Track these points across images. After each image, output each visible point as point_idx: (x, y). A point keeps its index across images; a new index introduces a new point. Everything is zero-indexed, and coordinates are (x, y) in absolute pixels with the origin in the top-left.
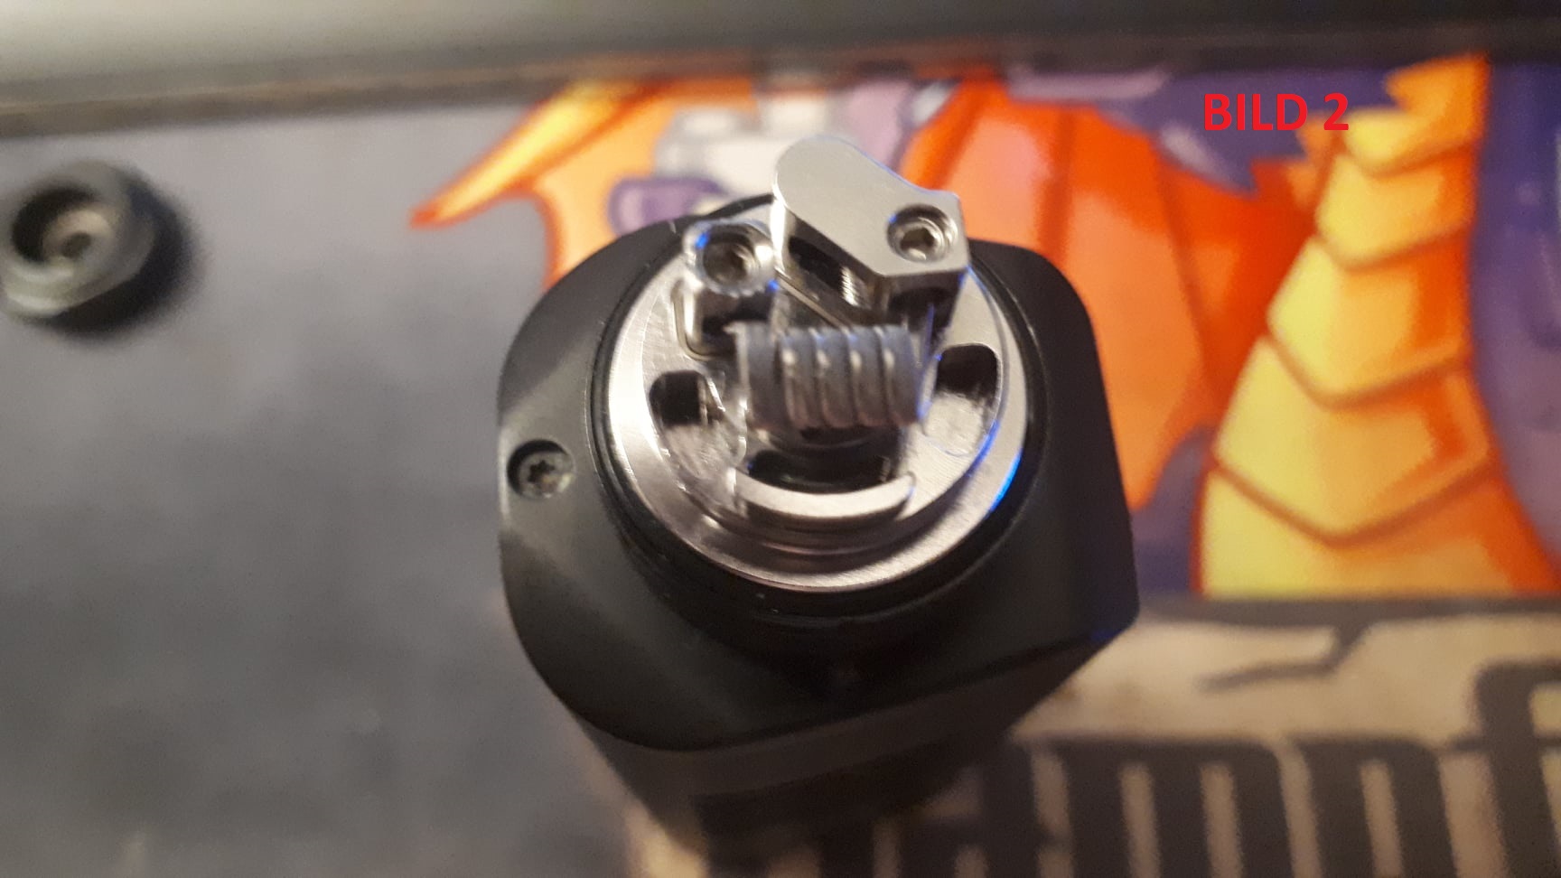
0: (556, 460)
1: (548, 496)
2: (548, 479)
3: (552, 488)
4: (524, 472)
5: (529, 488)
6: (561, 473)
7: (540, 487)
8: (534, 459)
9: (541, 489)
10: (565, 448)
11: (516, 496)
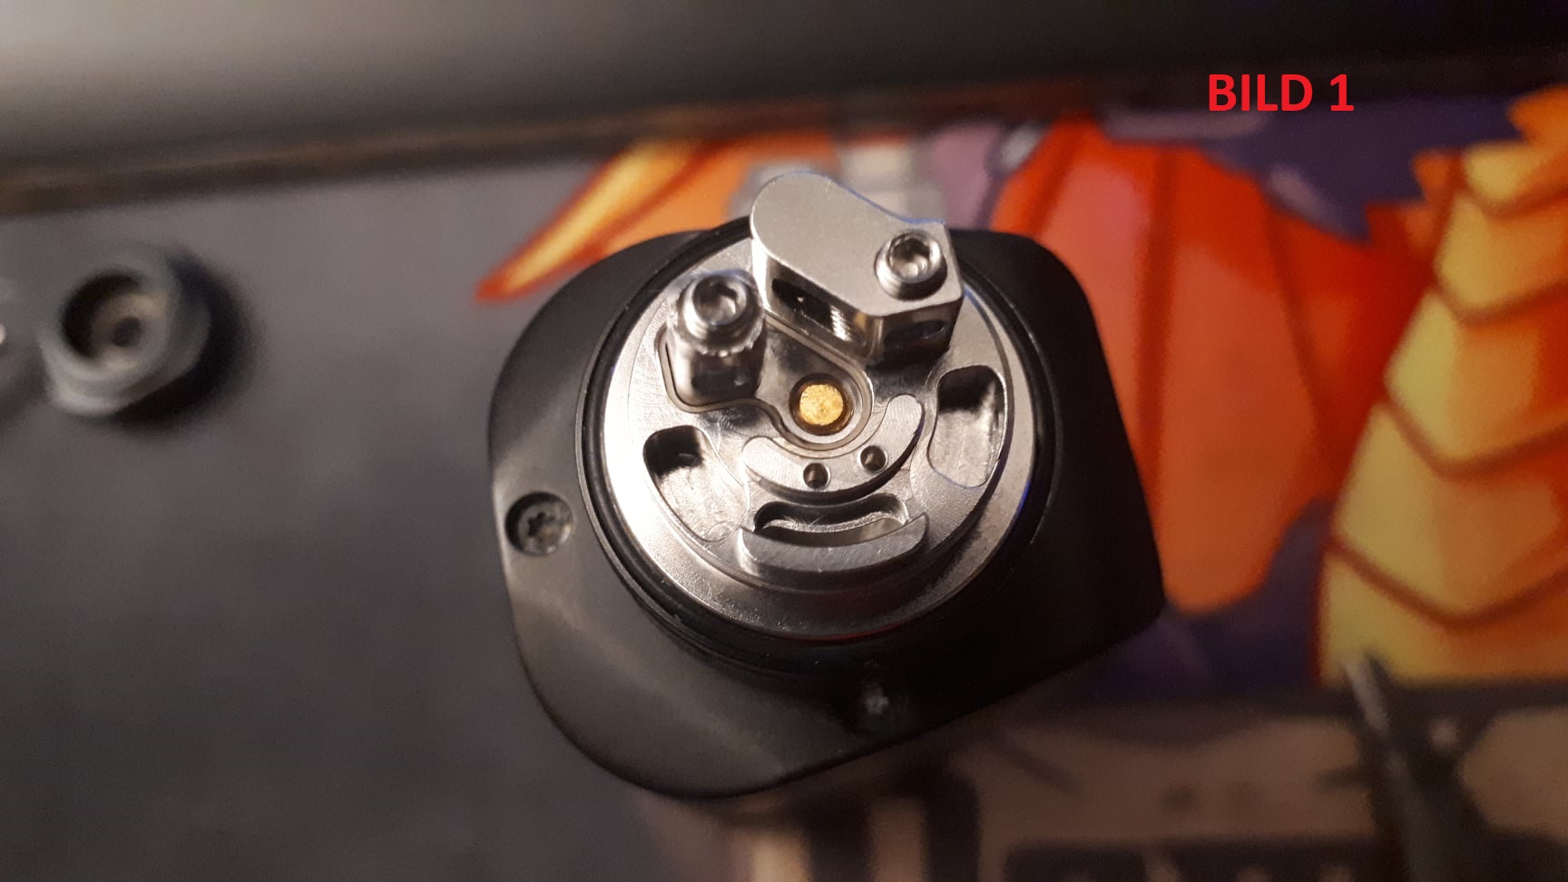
0: (556, 510)
1: (550, 549)
2: (548, 530)
3: (554, 539)
4: (523, 526)
5: (531, 543)
6: (562, 524)
7: (541, 540)
8: (532, 512)
9: (541, 541)
10: (563, 497)
11: (517, 554)
